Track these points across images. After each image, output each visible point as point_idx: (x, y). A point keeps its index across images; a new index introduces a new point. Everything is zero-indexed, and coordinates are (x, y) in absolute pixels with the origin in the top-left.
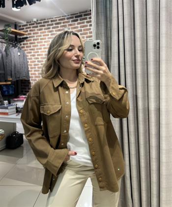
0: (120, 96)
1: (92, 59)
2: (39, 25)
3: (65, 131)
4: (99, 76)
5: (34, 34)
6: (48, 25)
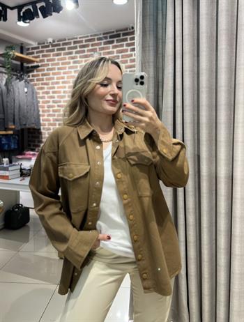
0: (174, 155)
1: (133, 101)
2: (56, 48)
3: (95, 205)
4: (143, 124)
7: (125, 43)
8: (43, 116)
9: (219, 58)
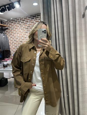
2: (14, 21)
5: (11, 26)
6: (18, 21)
7: (38, 19)
8: (11, 45)
9: (70, 22)
